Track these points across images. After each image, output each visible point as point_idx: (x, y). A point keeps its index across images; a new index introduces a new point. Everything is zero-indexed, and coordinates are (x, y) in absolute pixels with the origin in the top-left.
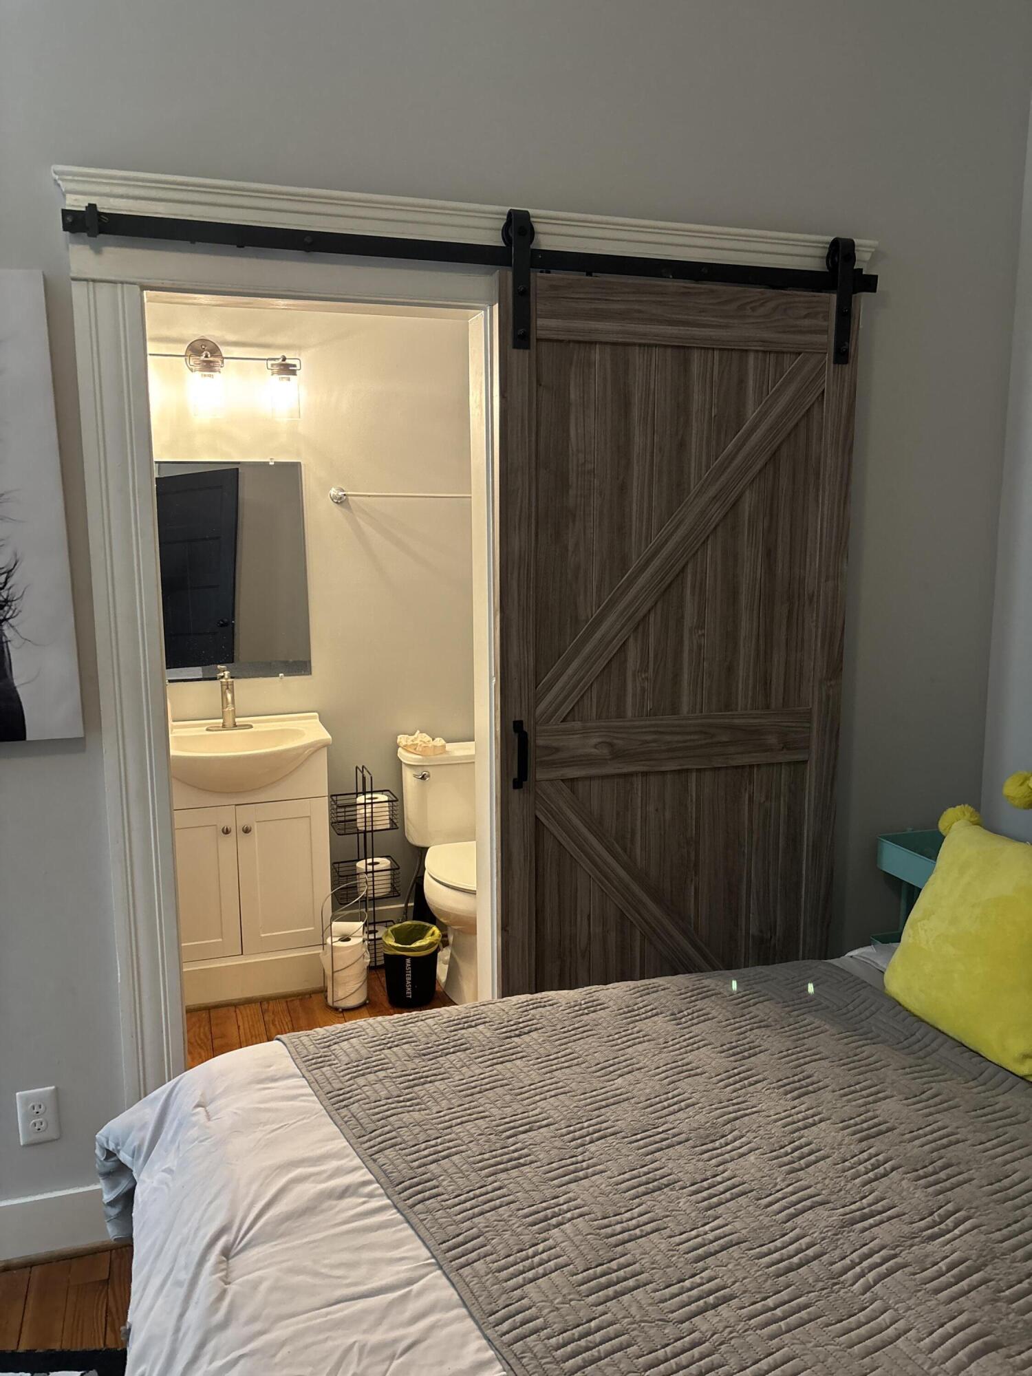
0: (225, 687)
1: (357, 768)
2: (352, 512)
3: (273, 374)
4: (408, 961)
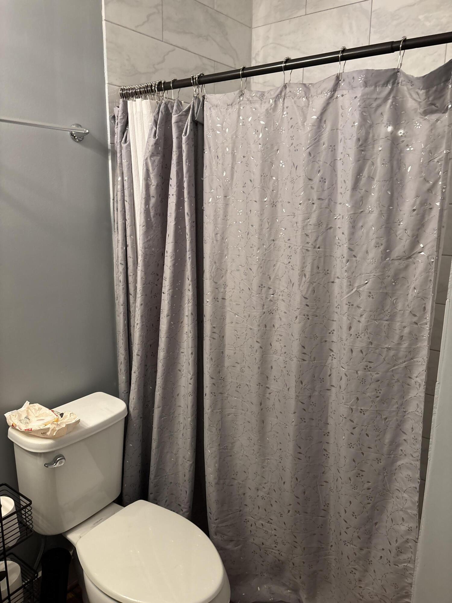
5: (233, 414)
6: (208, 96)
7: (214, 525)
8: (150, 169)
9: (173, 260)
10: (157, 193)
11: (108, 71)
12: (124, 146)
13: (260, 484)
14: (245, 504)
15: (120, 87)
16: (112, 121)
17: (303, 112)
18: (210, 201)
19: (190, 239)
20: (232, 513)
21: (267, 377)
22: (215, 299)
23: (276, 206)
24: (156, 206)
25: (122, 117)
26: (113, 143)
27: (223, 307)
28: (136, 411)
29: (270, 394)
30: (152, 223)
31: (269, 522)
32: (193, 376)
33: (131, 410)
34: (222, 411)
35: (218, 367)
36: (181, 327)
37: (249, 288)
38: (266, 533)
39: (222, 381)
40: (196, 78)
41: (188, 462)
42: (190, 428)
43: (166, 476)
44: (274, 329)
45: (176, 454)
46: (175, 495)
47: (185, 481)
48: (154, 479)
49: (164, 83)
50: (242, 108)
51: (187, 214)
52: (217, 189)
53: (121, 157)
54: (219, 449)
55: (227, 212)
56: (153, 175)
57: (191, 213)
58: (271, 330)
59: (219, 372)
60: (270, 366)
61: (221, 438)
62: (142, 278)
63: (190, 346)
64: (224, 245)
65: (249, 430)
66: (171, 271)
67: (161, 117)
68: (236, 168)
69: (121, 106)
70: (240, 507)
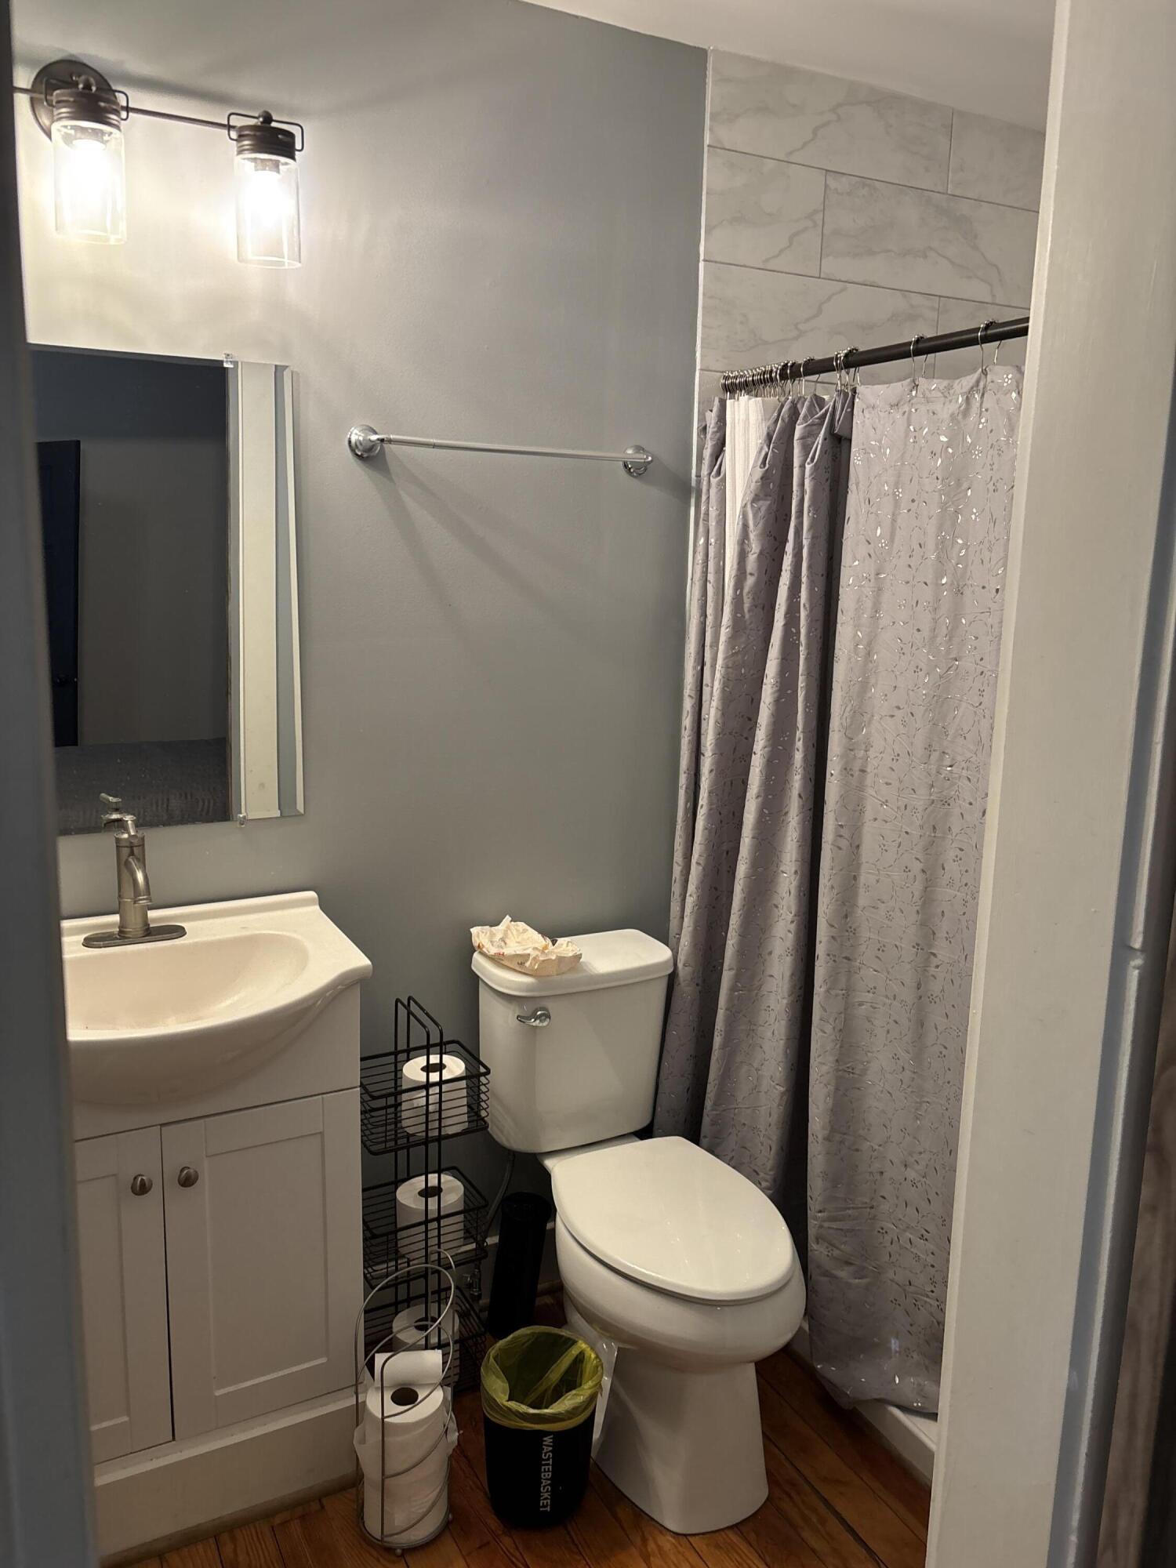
0: (125, 851)
1: (397, 1001)
2: (391, 480)
3: (240, 152)
4: (548, 1440)
5: (869, 1004)
6: (860, 389)
7: (816, 1222)
8: (751, 523)
9: (774, 692)
10: (759, 567)
11: (702, 347)
12: (714, 481)
13: (911, 1154)
14: (882, 1194)
15: (723, 372)
16: (702, 436)
17: (1009, 419)
18: (851, 581)
19: (806, 654)
20: (853, 1208)
21: (934, 933)
22: (846, 770)
23: (962, 593)
24: (756, 591)
25: (715, 429)
26: (698, 476)
27: (861, 787)
28: (689, 969)
29: (937, 967)
30: (745, 622)
31: (922, 1236)
32: (796, 918)
33: (680, 965)
34: (848, 995)
35: (845, 905)
36: (785, 823)
37: (908, 752)
38: (917, 1259)
39: (851, 934)
40: (840, 357)
41: (778, 1087)
42: (786, 1018)
43: (735, 1109)
44: (950, 836)
45: (757, 1070)
46: (749, 1151)
47: (770, 1125)
48: (712, 1110)
49: (793, 364)
50: (913, 410)
51: (804, 605)
52: (864, 560)
53: (708, 503)
54: (838, 1070)
55: (880, 604)
56: (755, 536)
57: (811, 605)
58: (943, 838)
59: (846, 916)
60: (939, 911)
61: (841, 1047)
62: (716, 722)
63: (794, 859)
64: (870, 665)
65: (895, 1039)
66: (770, 712)
67: (780, 428)
68: (899, 521)
69: (715, 409)
70: (872, 1199)
